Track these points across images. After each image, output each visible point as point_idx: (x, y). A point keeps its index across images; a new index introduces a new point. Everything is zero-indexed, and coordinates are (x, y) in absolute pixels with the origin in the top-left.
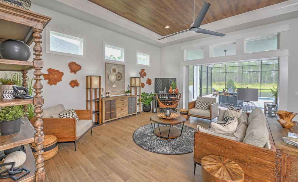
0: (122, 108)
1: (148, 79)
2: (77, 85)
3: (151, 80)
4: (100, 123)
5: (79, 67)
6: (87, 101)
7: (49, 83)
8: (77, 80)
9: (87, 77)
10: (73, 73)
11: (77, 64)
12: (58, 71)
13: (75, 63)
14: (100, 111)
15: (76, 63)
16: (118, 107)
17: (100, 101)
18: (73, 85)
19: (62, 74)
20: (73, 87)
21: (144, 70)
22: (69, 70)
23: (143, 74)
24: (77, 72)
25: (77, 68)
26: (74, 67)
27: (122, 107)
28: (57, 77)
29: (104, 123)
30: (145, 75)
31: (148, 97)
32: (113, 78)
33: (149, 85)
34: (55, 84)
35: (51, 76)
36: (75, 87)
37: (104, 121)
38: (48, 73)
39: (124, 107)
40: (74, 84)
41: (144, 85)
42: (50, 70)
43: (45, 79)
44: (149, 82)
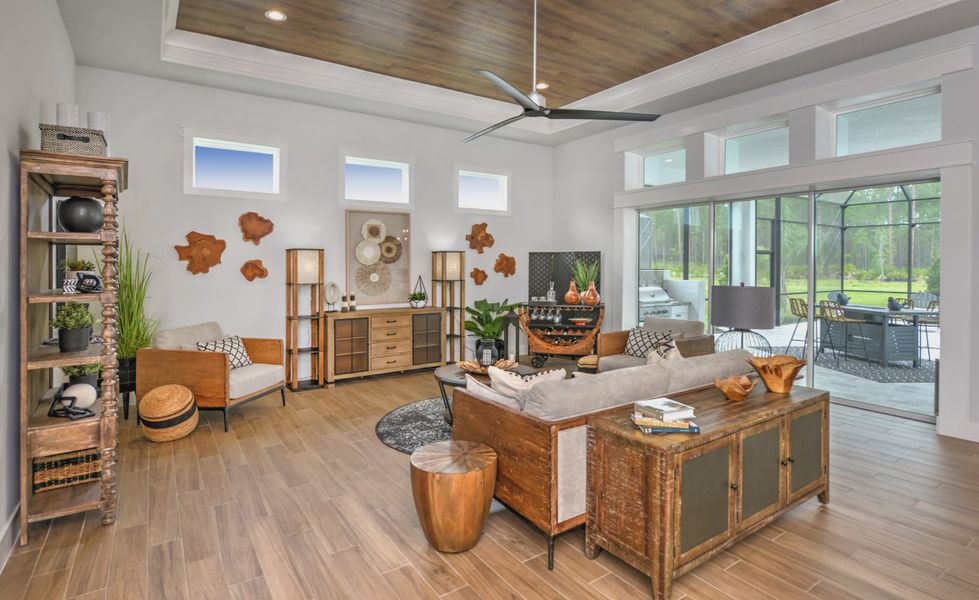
0: (390, 344)
1: (502, 256)
2: (262, 273)
3: (513, 258)
4: (321, 382)
5: (267, 227)
6: (289, 319)
7: (189, 268)
8: (260, 262)
9: (288, 251)
10: (250, 243)
11: (261, 219)
12: (212, 237)
13: (256, 215)
14: (321, 348)
15: (260, 215)
16: (378, 341)
17: (321, 320)
18: (250, 274)
19: (222, 245)
20: (251, 279)
21: (484, 226)
22: (241, 234)
23: (479, 238)
24: (262, 240)
25: (262, 228)
26: (255, 227)
27: (390, 340)
28: (208, 252)
29: (331, 383)
30: (488, 241)
31: (494, 316)
32: (370, 253)
33: (506, 276)
34: (205, 271)
35: (194, 252)
36: (257, 279)
37: (331, 378)
38: (186, 244)
39: (397, 340)
40: (253, 270)
41: (485, 277)
42: (193, 237)
43: (181, 259)
44: (506, 266)
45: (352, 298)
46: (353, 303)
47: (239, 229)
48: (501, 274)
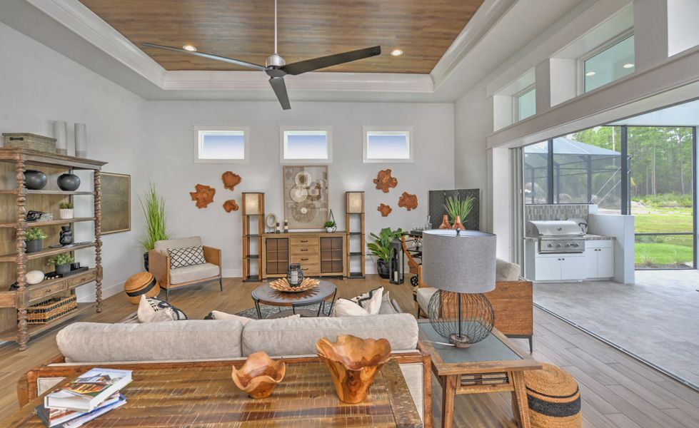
0: (304, 257)
1: (405, 195)
2: (234, 208)
3: (415, 196)
4: (260, 278)
5: (237, 180)
7: (197, 205)
8: (234, 201)
10: (228, 190)
11: (234, 175)
12: (208, 187)
13: (231, 173)
14: (260, 256)
15: (234, 172)
16: (295, 254)
17: (260, 238)
18: (228, 208)
19: (213, 191)
20: (228, 211)
21: (389, 172)
22: (223, 185)
23: (384, 181)
24: (235, 187)
25: (235, 180)
26: (231, 180)
27: (303, 254)
28: (206, 196)
30: (393, 183)
32: (300, 194)
33: (409, 210)
34: (205, 206)
35: (199, 196)
36: (232, 211)
38: (195, 191)
39: (309, 254)
40: (230, 206)
41: (390, 210)
42: (199, 187)
43: (193, 200)
44: (408, 202)
45: (286, 224)
46: (286, 228)
47: (222, 181)
48: (404, 209)
